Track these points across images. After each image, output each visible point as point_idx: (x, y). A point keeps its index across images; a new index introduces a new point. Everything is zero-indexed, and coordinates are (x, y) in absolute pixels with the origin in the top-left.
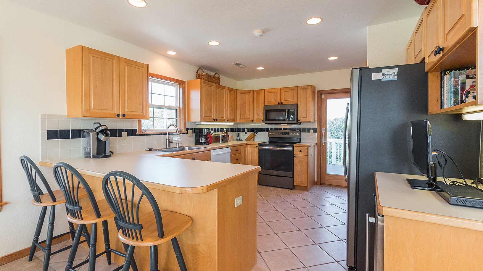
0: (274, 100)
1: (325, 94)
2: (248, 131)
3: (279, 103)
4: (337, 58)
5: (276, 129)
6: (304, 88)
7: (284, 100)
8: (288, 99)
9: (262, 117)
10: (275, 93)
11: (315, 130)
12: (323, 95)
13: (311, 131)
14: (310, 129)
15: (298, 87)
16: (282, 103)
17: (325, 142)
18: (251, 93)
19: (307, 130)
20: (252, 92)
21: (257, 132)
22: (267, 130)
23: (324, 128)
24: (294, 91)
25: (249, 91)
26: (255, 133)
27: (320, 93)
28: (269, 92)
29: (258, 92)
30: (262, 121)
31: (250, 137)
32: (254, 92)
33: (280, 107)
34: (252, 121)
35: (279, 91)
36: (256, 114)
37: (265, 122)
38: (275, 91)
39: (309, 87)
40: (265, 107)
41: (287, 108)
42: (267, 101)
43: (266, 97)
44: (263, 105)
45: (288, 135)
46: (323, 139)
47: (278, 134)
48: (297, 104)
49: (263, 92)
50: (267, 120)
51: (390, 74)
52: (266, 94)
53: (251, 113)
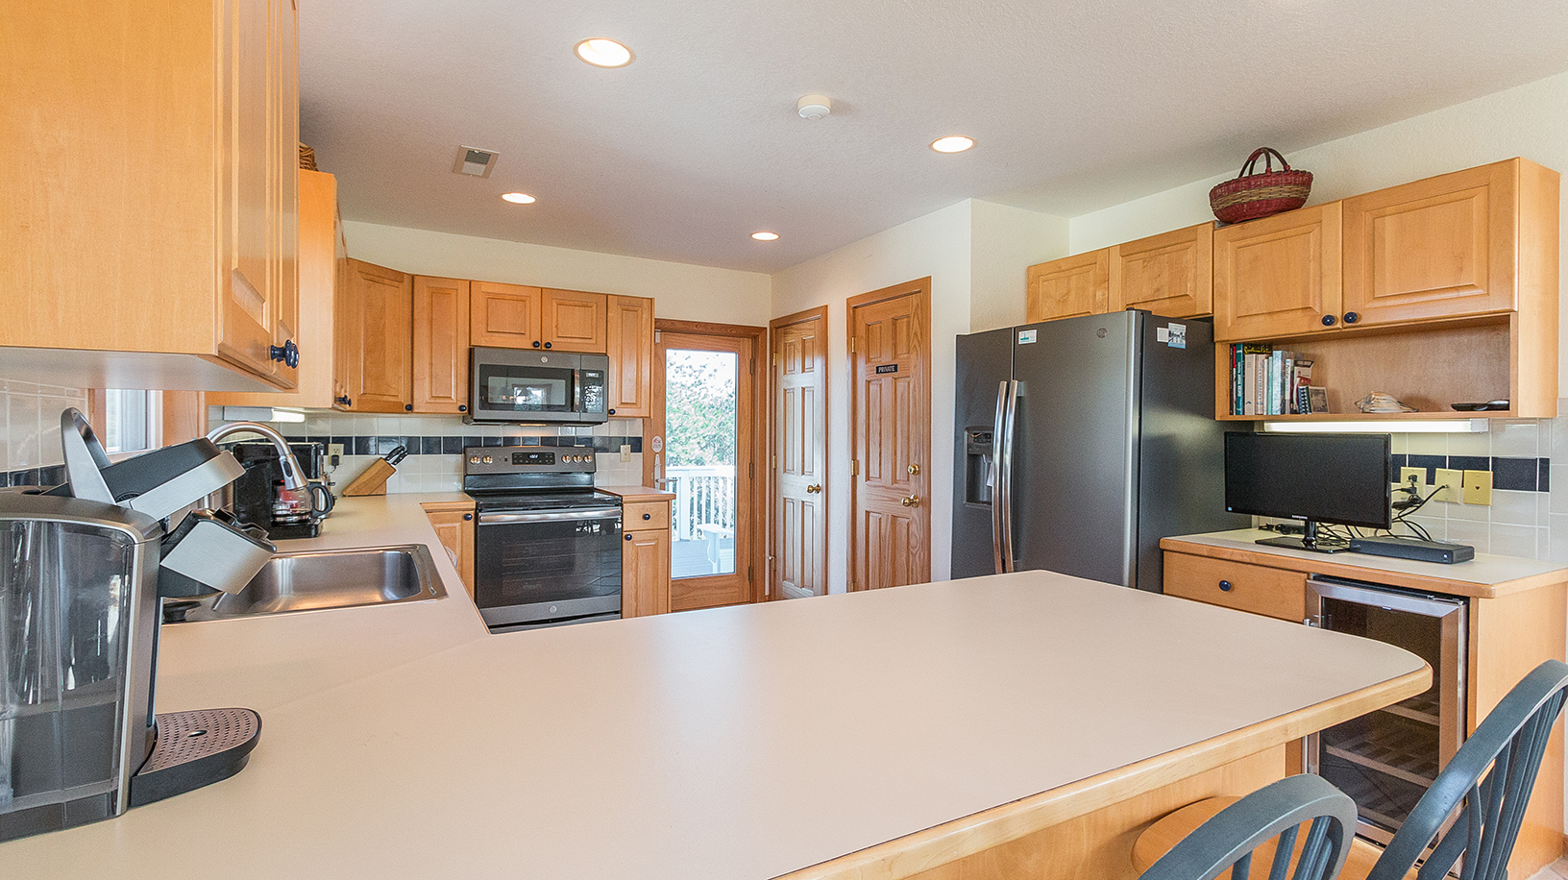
0: (507, 338)
1: (664, 330)
2: (348, 452)
3: (536, 344)
4: (777, 237)
6: (632, 305)
7: (555, 336)
8: (571, 333)
9: (457, 394)
10: (521, 304)
11: (636, 445)
12: (658, 335)
13: (626, 448)
14: (623, 440)
15: (607, 295)
16: (548, 345)
17: (662, 481)
18: (406, 285)
19: (609, 446)
20: (407, 281)
21: (403, 456)
22: (451, 445)
23: (660, 438)
24: (594, 308)
25: (398, 276)
26: (390, 462)
27: (661, 326)
28: (493, 297)
29: (441, 288)
30: (461, 408)
31: (372, 479)
32: (416, 281)
33: (544, 360)
34: (410, 408)
35: (535, 299)
36: (427, 380)
37: (479, 414)
38: (518, 297)
39: (646, 304)
40: (471, 351)
41: (576, 366)
42: (484, 331)
43: (479, 315)
44: (464, 346)
45: (554, 463)
46: (657, 470)
47: (510, 460)
48: (606, 355)
49: (464, 291)
50: (486, 404)
51: (1172, 336)
52: (479, 300)
53: (403, 370)
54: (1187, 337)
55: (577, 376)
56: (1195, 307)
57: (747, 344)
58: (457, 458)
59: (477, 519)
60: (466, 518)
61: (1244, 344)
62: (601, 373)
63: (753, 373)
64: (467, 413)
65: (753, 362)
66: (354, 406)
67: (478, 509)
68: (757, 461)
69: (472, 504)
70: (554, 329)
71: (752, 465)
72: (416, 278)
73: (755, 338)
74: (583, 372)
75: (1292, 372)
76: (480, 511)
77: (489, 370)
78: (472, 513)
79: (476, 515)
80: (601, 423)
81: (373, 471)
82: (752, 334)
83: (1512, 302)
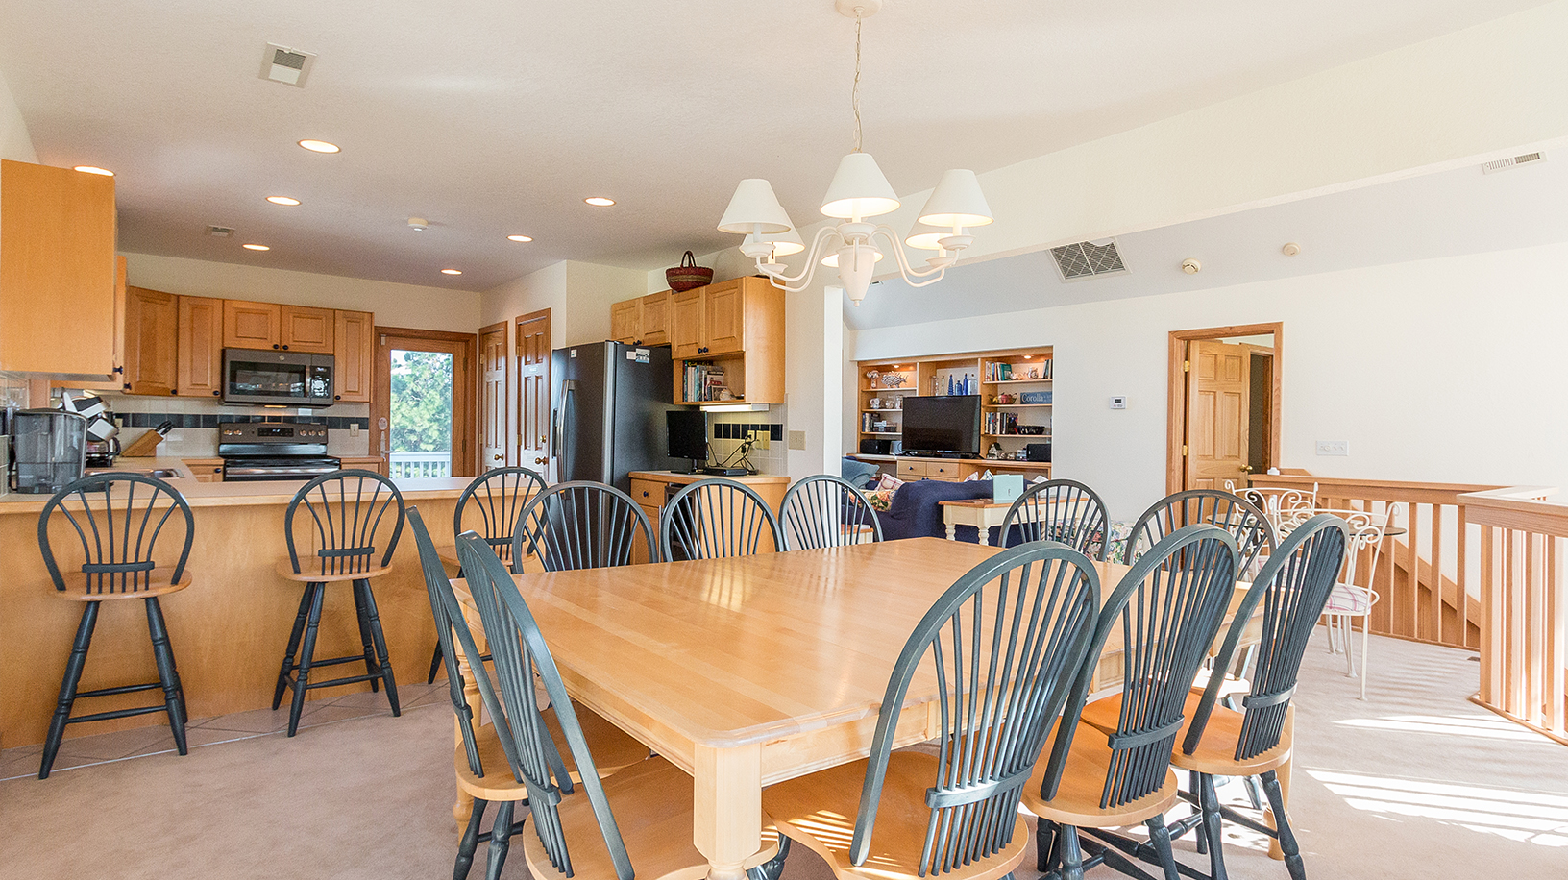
0: (253, 341)
1: (388, 335)
2: (126, 424)
3: (275, 346)
4: (460, 273)
5: (245, 419)
6: (353, 317)
7: (291, 340)
8: (304, 337)
9: (212, 381)
10: (264, 316)
11: (363, 424)
12: (383, 339)
13: (355, 426)
14: (351, 420)
15: (335, 310)
16: (286, 347)
17: (387, 452)
18: (172, 304)
19: (344, 423)
20: (173, 299)
21: (170, 428)
22: (209, 421)
23: (384, 419)
24: (324, 320)
25: (165, 297)
26: (159, 433)
27: (380, 332)
28: (243, 311)
29: (200, 304)
30: (215, 393)
31: (145, 444)
32: (181, 301)
33: (282, 358)
34: (175, 392)
35: (276, 311)
36: (189, 372)
37: (229, 397)
38: (262, 311)
39: (367, 316)
40: (223, 352)
41: (307, 362)
42: (234, 334)
43: (230, 324)
44: (218, 347)
45: (292, 436)
46: (383, 444)
47: (257, 433)
48: (333, 355)
49: (218, 305)
50: (234, 390)
51: (642, 355)
52: (230, 314)
53: (170, 365)
54: (650, 356)
55: (308, 370)
56: (664, 338)
57: (461, 347)
58: (213, 431)
59: (225, 472)
60: (217, 471)
61: (689, 361)
62: (328, 368)
63: (466, 368)
64: (220, 396)
65: (466, 361)
66: (133, 391)
67: (225, 466)
68: (468, 438)
69: (222, 461)
70: (291, 335)
71: (464, 442)
72: (182, 299)
73: (467, 342)
74: (313, 368)
75: (706, 378)
76: (228, 466)
77: (237, 366)
78: (222, 467)
79: (224, 469)
80: (329, 406)
81: (146, 439)
82: (465, 339)
83: (741, 347)
